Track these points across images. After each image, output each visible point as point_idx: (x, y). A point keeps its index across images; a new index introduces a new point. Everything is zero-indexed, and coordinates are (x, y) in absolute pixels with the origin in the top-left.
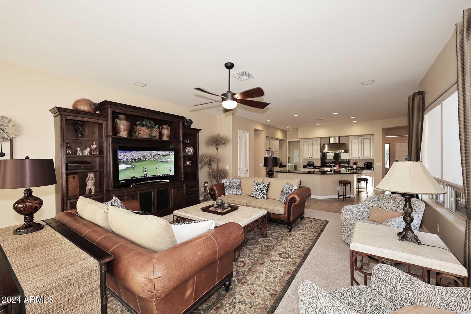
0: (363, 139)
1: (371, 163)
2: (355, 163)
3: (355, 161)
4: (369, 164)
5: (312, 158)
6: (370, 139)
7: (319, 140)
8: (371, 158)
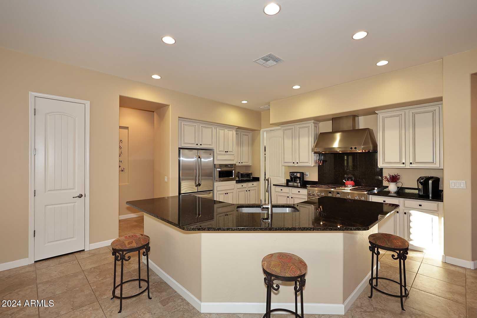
0: (414, 115)
1: (437, 181)
2: (394, 179)
3: (393, 173)
4: (430, 182)
5: (299, 164)
6: (433, 112)
7: (311, 124)
8: (437, 166)
